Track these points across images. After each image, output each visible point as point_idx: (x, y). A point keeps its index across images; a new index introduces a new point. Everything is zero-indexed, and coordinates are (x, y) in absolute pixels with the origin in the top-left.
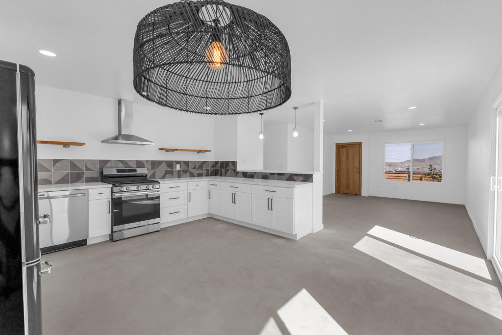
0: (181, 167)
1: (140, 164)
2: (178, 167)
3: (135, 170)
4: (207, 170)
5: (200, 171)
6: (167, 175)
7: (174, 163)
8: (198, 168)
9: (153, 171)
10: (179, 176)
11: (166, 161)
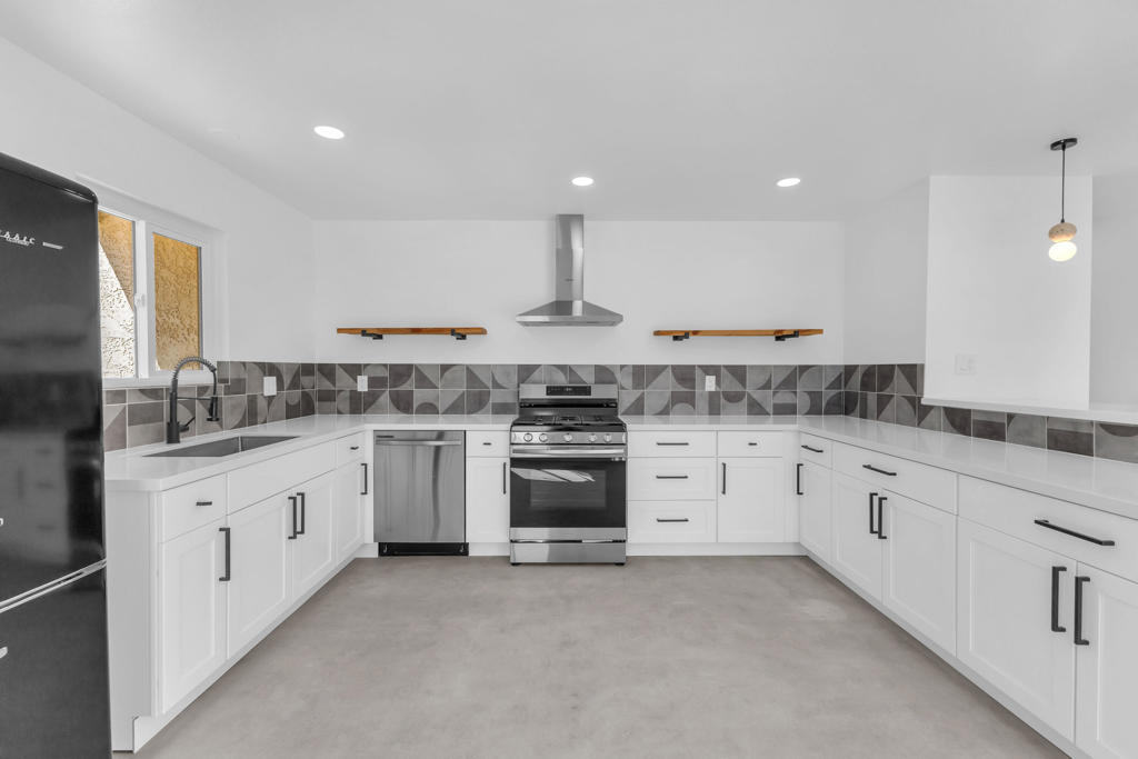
0: (718, 383)
1: (604, 374)
2: (710, 384)
3: (587, 390)
4: (815, 396)
5: (785, 398)
6: (678, 406)
7: (698, 372)
8: (779, 387)
9: (638, 393)
10: (714, 409)
11: (674, 368)
